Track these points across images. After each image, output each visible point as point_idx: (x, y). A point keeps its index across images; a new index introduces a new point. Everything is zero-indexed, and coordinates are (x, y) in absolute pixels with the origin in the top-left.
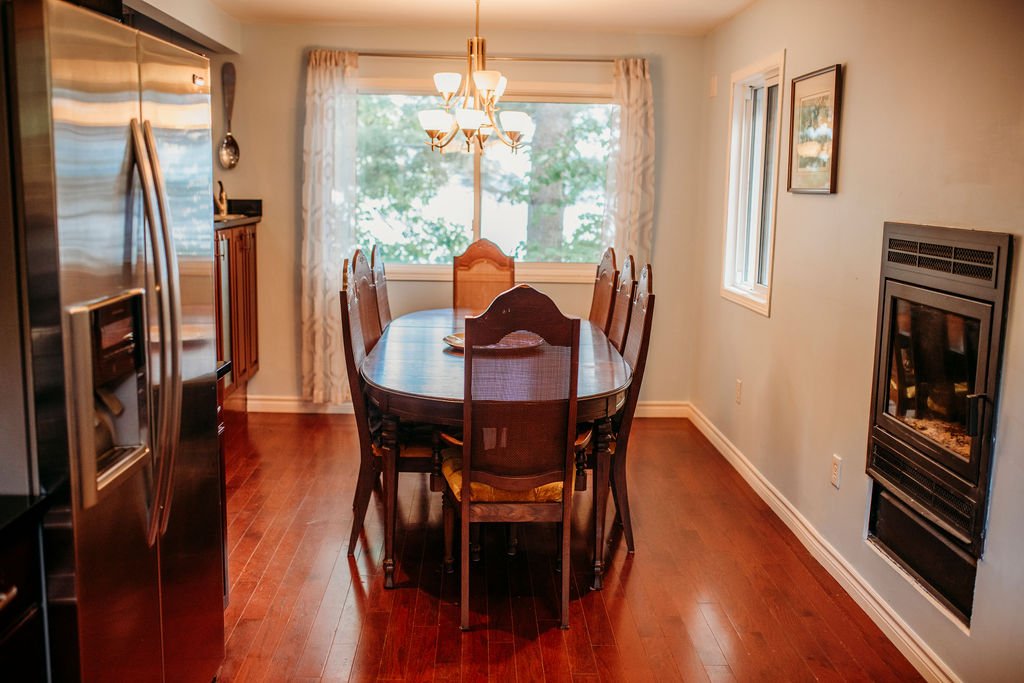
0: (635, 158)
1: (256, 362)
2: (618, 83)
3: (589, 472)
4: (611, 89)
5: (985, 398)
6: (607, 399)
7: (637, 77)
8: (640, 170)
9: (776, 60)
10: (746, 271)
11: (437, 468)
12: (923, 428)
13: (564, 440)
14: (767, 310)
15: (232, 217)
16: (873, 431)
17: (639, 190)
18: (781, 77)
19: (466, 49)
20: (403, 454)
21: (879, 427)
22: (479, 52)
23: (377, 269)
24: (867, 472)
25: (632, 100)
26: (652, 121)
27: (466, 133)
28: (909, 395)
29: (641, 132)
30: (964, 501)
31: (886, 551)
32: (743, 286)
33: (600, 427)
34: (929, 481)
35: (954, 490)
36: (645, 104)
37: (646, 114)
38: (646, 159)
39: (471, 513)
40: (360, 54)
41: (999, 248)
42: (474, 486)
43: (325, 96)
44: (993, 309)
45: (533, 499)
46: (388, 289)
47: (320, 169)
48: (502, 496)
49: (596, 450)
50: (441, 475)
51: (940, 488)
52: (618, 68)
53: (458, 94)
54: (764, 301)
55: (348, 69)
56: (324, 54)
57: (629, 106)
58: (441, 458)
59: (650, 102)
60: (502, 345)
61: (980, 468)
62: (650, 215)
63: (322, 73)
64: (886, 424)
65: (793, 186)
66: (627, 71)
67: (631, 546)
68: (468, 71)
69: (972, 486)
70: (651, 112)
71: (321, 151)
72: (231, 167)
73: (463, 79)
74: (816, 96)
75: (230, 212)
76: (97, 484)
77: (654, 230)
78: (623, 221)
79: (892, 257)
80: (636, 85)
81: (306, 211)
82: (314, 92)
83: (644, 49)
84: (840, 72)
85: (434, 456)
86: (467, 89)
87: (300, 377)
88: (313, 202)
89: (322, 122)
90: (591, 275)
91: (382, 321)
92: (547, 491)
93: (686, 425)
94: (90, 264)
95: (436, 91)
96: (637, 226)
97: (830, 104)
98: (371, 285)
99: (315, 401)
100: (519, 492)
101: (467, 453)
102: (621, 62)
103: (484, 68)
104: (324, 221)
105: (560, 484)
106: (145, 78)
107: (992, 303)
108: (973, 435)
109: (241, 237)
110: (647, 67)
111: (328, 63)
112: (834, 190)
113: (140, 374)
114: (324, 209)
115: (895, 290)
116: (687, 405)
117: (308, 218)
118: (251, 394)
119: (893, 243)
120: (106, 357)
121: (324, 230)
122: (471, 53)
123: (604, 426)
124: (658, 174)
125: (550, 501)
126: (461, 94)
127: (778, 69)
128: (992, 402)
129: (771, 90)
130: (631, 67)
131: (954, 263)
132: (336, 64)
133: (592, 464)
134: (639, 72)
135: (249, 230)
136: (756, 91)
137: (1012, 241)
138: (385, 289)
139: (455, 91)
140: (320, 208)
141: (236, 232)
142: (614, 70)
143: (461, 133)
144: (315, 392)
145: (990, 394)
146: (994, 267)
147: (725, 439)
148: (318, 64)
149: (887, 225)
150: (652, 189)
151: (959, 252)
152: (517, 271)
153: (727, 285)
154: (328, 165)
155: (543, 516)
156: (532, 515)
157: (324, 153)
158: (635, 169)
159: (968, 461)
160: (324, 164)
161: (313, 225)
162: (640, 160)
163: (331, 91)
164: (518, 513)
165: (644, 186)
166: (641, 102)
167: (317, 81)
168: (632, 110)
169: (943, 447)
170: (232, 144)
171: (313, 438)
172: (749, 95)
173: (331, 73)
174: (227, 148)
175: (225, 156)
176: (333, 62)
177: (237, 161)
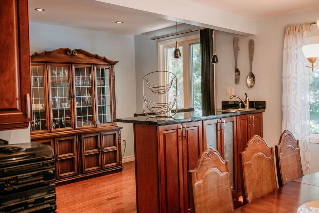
15: (251, 109)
40: (311, 24)
43: (293, 48)
47: (290, 85)
55: (305, 33)
63: (291, 36)
72: (251, 87)
75: (250, 107)
81: (284, 107)
82: (287, 47)
88: (287, 102)
89: (291, 62)
104: (291, 111)
111: (294, 32)
114: (292, 106)
117: (284, 110)
132: (299, 32)
140: (290, 105)
157: (292, 77)
167: (290, 41)
170: (252, 76)
173: (296, 35)
174: (250, 78)
175: (249, 82)
176: (297, 30)
177: (254, 84)
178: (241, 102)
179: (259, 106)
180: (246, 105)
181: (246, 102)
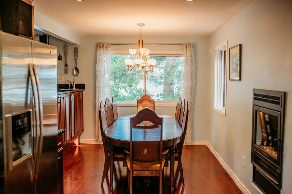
0: (189, 71)
1: (83, 129)
2: (184, 51)
3: (169, 162)
4: (182, 52)
5: (280, 140)
6: (173, 140)
7: (189, 49)
8: (190, 74)
9: (225, 43)
10: (221, 103)
11: (125, 160)
12: (266, 149)
13: (159, 152)
14: (225, 114)
15: (76, 89)
16: (252, 150)
17: (190, 80)
18: (227, 48)
19: (137, 42)
20: (115, 156)
21: (254, 149)
22: (141, 43)
23: (113, 104)
24: (251, 162)
25: (188, 55)
26: (194, 61)
27: (137, 65)
28: (270, 139)
29: (190, 64)
30: (276, 172)
31: (257, 186)
32: (219, 107)
33: (172, 148)
34: (267, 165)
35: (273, 168)
36: (192, 56)
37: (192, 59)
38: (192, 72)
39: (133, 173)
40: (112, 44)
41: (282, 96)
42: (134, 165)
43: (102, 56)
44: (281, 114)
45: (151, 169)
46: (117, 109)
47: (101, 76)
48: (142, 169)
49: (171, 155)
50: (126, 162)
51: (270, 167)
52: (183, 46)
53: (136, 55)
54: (224, 112)
55: (108, 48)
56: (102, 45)
57: (187, 57)
58: (126, 157)
59: (193, 55)
60: (141, 125)
61: (279, 161)
62: (194, 87)
63: (101, 49)
64: (256, 148)
65: (230, 79)
66: (186, 47)
67: (184, 184)
68: (138, 48)
69: (278, 166)
70: (193, 58)
71: (101, 71)
72: (77, 75)
73: (137, 50)
74: (235, 53)
75: (76, 88)
76: (13, 165)
77: (195, 91)
78: (186, 89)
79: (255, 99)
80: (189, 51)
81: (97, 87)
82: (99, 55)
83: (191, 41)
84: (241, 46)
85: (124, 157)
86: (138, 53)
87: (95, 134)
88: (99, 85)
89: (101, 63)
90: (175, 104)
91: (115, 118)
92: (155, 167)
93: (205, 148)
94: (13, 103)
95: (130, 54)
96: (190, 90)
97: (238, 55)
98: (111, 108)
99: (99, 141)
100: (147, 167)
101: (131, 156)
102: (184, 45)
103: (143, 47)
104: (102, 90)
105: (159, 165)
106: (33, 52)
107: (281, 112)
108: (278, 151)
109: (78, 95)
110: (192, 46)
111: (103, 47)
112: (240, 80)
113: (30, 133)
114: (102, 87)
115: (256, 108)
116: (206, 142)
117: (97, 89)
118: (81, 138)
119: (255, 95)
120: (17, 129)
121: (102, 92)
122: (139, 43)
123: (173, 148)
124: (196, 75)
125: (156, 170)
126: (137, 55)
127: (225, 46)
128: (282, 141)
129: (225, 51)
130: (187, 46)
131: (271, 101)
132: (105, 47)
133: (170, 160)
134: (190, 48)
135: (81, 93)
136: (222, 52)
137: (285, 94)
138: (116, 109)
139: (135, 54)
140: (101, 86)
141: (77, 93)
142: (183, 47)
143: (136, 66)
144: (99, 138)
145: (281, 139)
146: (280, 101)
147: (216, 152)
148: (100, 47)
149: (254, 89)
150: (194, 80)
151: (272, 97)
152: (155, 104)
153: (215, 107)
154: (103, 74)
155: (154, 174)
156: (151, 174)
157: (102, 71)
158: (189, 74)
159: (276, 159)
160: (102, 74)
161: (99, 91)
162: (190, 72)
163: (104, 54)
164: (147, 174)
165: (192, 79)
166: (190, 56)
167: (100, 52)
168: (188, 58)
169: (270, 155)
170: (77, 69)
171: (98, 151)
172: (220, 53)
173: (104, 49)
174: (75, 70)
175: (75, 73)
176: (104, 46)
177: (78, 74)
178: (70, 85)
179: (82, 87)
180: (74, 86)
181: (73, 84)
